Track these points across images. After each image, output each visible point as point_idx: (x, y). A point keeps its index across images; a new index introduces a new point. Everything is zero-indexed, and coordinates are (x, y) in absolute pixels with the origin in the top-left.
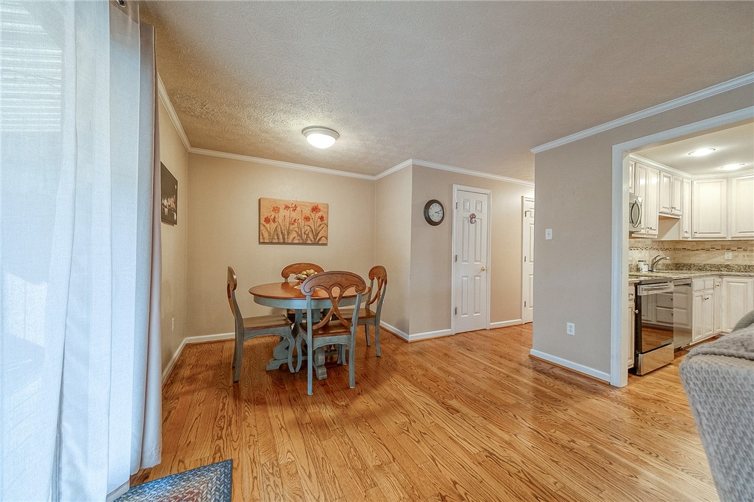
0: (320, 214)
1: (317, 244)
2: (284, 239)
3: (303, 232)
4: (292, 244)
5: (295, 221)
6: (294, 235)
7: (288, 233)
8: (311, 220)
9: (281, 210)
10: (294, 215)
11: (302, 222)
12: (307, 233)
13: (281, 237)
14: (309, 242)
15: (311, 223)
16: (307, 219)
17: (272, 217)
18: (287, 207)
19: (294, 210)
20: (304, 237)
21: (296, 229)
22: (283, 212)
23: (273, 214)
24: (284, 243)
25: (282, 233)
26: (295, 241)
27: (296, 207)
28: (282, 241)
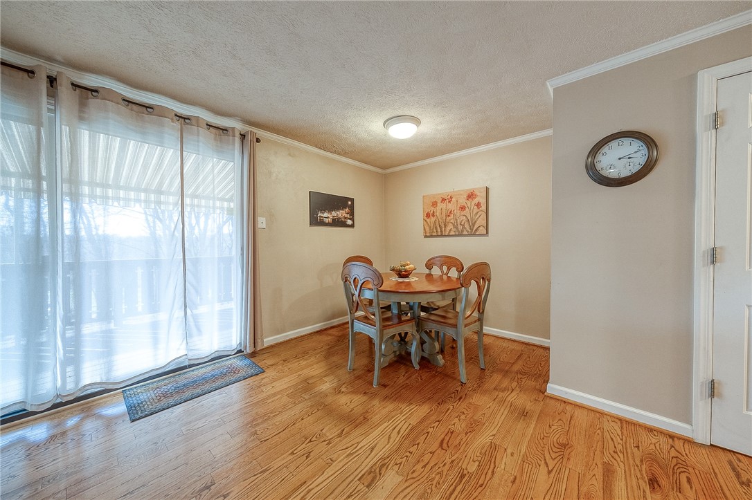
0: (476, 201)
1: (474, 235)
2: (441, 231)
3: (459, 223)
4: (449, 236)
5: (450, 212)
6: (450, 226)
7: (445, 226)
8: (467, 209)
9: (438, 204)
10: (450, 206)
11: (457, 212)
12: (462, 224)
13: (439, 230)
14: (465, 233)
15: (466, 212)
16: (463, 208)
17: (432, 212)
18: (443, 200)
19: (450, 202)
20: (460, 227)
21: (452, 221)
22: (440, 206)
23: (432, 209)
24: (442, 236)
25: (440, 226)
26: (451, 234)
27: (451, 198)
28: (440, 234)
